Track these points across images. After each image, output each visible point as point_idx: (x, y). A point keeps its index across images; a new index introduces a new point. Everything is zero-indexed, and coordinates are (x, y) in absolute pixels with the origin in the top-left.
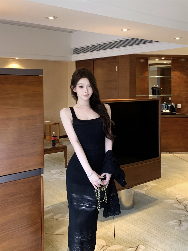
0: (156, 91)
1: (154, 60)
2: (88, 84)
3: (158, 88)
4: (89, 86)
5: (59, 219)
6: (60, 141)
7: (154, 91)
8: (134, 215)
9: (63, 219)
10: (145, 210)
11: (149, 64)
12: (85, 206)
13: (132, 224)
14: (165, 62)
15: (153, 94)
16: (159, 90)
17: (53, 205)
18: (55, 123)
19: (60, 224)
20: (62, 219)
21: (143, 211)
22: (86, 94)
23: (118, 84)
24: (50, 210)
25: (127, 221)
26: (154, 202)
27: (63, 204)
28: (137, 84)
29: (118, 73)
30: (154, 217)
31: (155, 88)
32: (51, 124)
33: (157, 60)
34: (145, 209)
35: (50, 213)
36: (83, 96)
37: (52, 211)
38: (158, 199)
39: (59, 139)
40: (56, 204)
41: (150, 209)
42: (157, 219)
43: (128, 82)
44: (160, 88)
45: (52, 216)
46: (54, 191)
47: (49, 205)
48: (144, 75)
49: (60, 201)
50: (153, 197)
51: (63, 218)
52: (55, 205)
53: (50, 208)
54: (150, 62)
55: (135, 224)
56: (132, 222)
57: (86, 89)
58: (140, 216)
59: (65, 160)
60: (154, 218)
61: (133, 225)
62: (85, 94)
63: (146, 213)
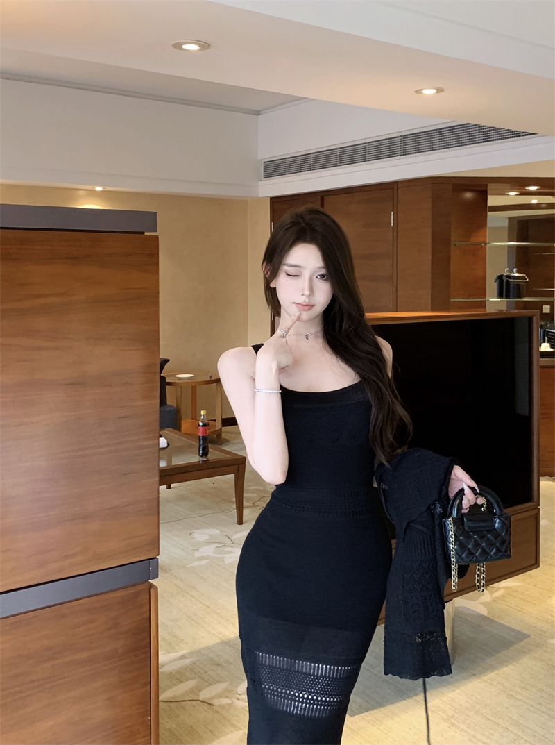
0: (511, 286)
1: (504, 194)
2: (319, 268)
3: (518, 277)
4: (323, 276)
5: (216, 702)
6: (224, 436)
7: (505, 287)
8: (458, 691)
9: (229, 701)
10: (492, 675)
11: (490, 207)
12: (303, 697)
13: (453, 724)
14: (534, 200)
15: (500, 295)
16: (519, 285)
17: (199, 652)
18: (208, 379)
19: (218, 719)
20: (225, 701)
21: (485, 678)
22: (305, 302)
23: (395, 264)
24: (186, 668)
25: (435, 712)
26: (515, 644)
27: (230, 646)
28: (454, 267)
29: (395, 233)
30: (522, 701)
31: (508, 277)
32: (197, 382)
33: (513, 194)
34: (492, 668)
35: (186, 680)
36: (294, 305)
37: (195, 674)
38: (528, 636)
39: (221, 429)
40: (208, 649)
41: (505, 669)
42: (531, 708)
43: (427, 257)
44: (524, 278)
45: (192, 691)
46: (201, 602)
47: (185, 652)
48: (473, 240)
49: (220, 636)
50: (512, 629)
51: (227, 697)
52: (203, 649)
53: (187, 661)
54: (492, 200)
55: (462, 726)
56: (452, 717)
57: (306, 285)
58: (477, 696)
59: (236, 497)
60: (521, 703)
61: (454, 728)
62: (302, 300)
63: (495, 684)
